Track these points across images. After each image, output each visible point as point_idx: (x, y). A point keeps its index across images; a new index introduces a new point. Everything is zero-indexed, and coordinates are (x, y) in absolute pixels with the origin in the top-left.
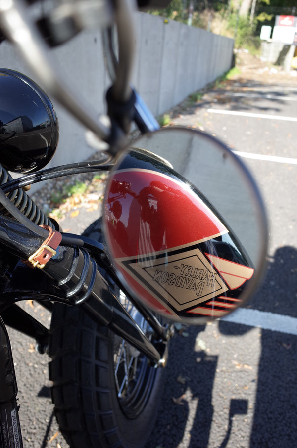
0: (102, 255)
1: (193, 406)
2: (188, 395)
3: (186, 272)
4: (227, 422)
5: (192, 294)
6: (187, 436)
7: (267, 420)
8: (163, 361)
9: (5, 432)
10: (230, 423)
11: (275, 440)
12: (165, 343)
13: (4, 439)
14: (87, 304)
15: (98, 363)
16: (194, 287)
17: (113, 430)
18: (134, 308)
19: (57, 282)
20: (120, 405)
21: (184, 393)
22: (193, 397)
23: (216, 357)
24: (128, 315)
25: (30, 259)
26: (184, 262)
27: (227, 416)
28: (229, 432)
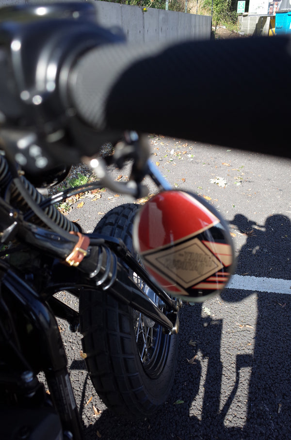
0: (119, 248)
1: (204, 365)
2: (199, 356)
3: (189, 257)
4: (235, 374)
5: (195, 274)
6: (202, 389)
7: (269, 369)
8: (175, 328)
9: (62, 392)
10: (238, 375)
11: (277, 385)
12: (176, 313)
13: (62, 397)
14: (112, 289)
15: (123, 335)
16: (196, 269)
17: (141, 387)
18: (146, 286)
19: (88, 275)
20: (143, 367)
21: (196, 354)
22: (204, 357)
23: (221, 321)
24: (142, 291)
25: (68, 259)
26: (187, 250)
27: (234, 370)
28: (237, 382)
